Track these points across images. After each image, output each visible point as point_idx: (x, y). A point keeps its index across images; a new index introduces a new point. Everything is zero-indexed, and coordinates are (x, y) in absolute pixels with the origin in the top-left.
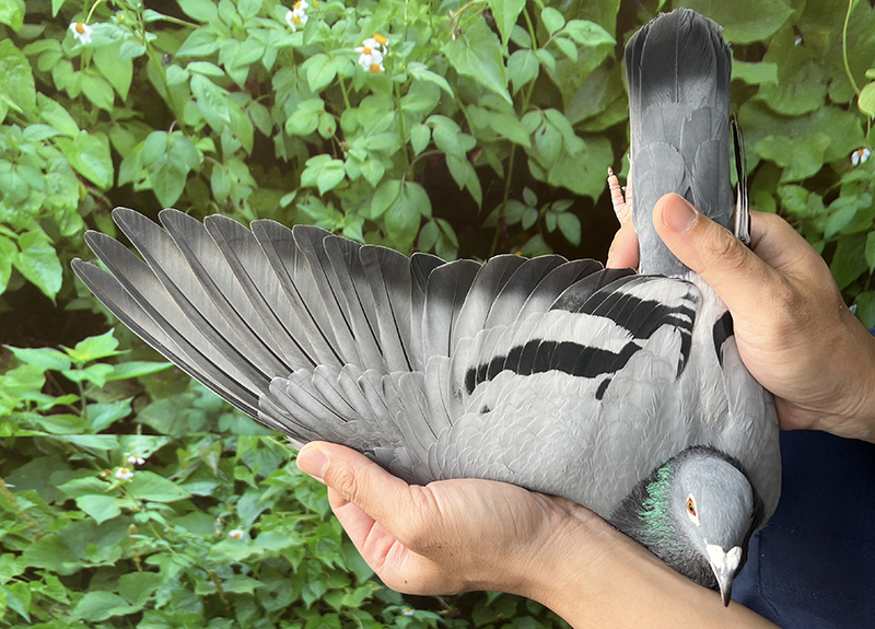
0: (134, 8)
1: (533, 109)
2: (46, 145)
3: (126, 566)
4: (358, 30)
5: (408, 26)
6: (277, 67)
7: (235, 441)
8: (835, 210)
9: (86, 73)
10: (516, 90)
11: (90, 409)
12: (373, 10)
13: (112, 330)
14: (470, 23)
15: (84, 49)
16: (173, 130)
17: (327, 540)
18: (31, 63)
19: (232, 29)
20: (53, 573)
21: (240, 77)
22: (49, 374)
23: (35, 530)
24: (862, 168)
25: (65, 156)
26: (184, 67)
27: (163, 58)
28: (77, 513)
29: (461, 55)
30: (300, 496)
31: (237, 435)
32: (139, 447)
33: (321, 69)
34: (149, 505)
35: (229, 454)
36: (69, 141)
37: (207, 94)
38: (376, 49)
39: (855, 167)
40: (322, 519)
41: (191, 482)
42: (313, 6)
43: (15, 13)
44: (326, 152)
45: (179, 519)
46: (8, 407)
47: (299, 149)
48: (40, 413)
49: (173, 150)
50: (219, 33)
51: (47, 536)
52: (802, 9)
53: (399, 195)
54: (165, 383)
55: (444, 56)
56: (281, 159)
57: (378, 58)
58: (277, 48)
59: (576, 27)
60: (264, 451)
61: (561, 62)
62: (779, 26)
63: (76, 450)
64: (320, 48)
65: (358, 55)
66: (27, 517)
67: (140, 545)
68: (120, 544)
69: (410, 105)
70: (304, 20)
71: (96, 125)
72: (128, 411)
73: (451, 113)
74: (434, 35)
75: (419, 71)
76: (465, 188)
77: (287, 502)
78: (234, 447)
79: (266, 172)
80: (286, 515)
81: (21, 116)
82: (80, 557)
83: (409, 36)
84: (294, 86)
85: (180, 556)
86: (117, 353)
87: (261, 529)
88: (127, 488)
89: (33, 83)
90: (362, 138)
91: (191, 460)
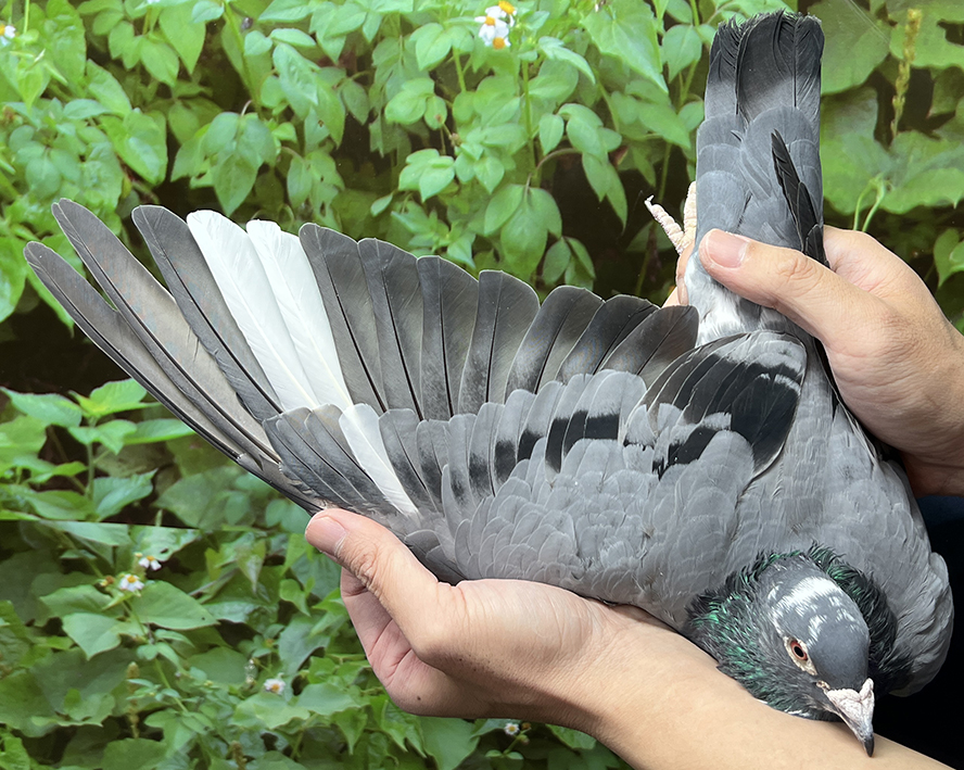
1: (694, 100)
2: (89, 125)
3: (118, 727)
6: (380, 38)
7: (285, 541)
9: (148, 38)
10: (672, 75)
11: (99, 483)
15: (150, 9)
16: (250, 110)
18: (84, 25)
20: (16, 733)
21: (334, 48)
22: (51, 431)
23: (2, 664)
25: (110, 140)
26: (267, 35)
27: (243, 23)
28: (62, 639)
29: (605, 30)
31: (288, 532)
32: (157, 543)
33: (433, 43)
34: (160, 634)
35: (274, 560)
36: (113, 120)
37: (293, 69)
38: (501, 19)
41: (221, 601)
44: (433, 147)
45: (195, 657)
47: (399, 141)
48: (33, 487)
49: (243, 137)
51: (16, 674)
53: (520, 206)
54: (201, 451)
55: (583, 30)
56: (377, 152)
57: (502, 30)
58: (381, 14)
63: (71, 544)
64: (433, 17)
65: (479, 26)
67: (139, 695)
68: (114, 693)
69: (540, 89)
71: (152, 102)
72: (148, 490)
73: (591, 101)
74: (572, 5)
75: (552, 48)
76: (606, 198)
77: (347, 641)
78: (282, 550)
79: (357, 169)
80: (345, 660)
81: (64, 89)
82: (56, 709)
83: (541, 5)
84: (400, 61)
85: (193, 717)
86: (143, 405)
87: (309, 679)
88: (132, 606)
89: (83, 48)
90: (479, 129)
91: (224, 566)
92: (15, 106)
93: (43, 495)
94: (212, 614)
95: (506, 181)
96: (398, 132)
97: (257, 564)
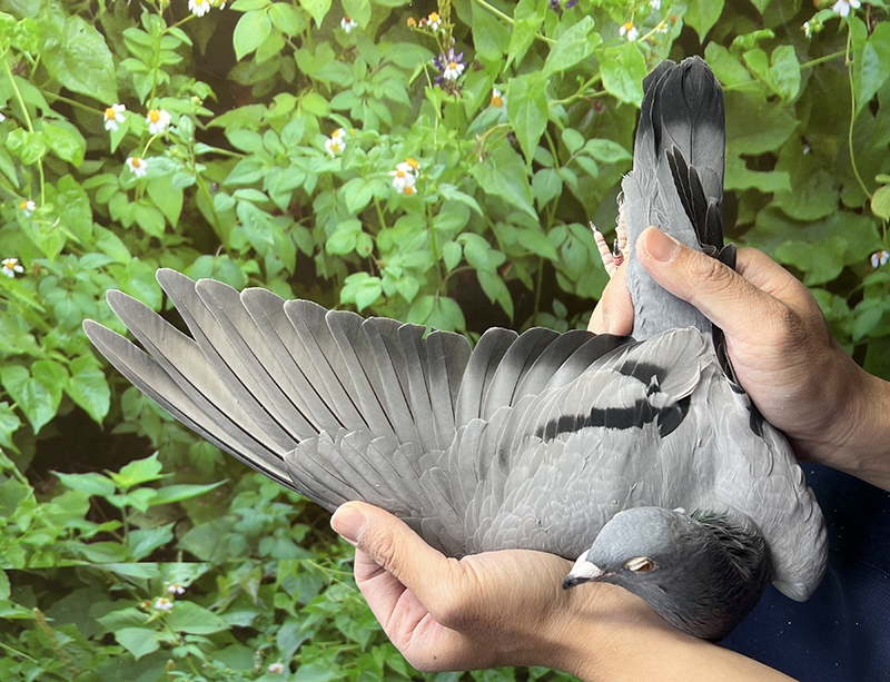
0: (186, 142)
1: (559, 225)
2: (100, 272)
4: (392, 155)
5: (438, 149)
6: (317, 192)
7: (275, 566)
8: (860, 313)
9: (139, 204)
10: (541, 207)
11: (133, 535)
12: (405, 136)
13: (156, 454)
14: (495, 146)
15: (139, 182)
16: (222, 252)
17: (369, 673)
18: (89, 196)
19: (275, 157)
21: (283, 201)
22: (93, 500)
23: (73, 668)
24: (882, 271)
25: (117, 284)
26: (231, 194)
27: (212, 187)
28: (115, 648)
29: (488, 175)
30: (340, 624)
31: (277, 560)
32: (180, 575)
33: (359, 192)
34: (188, 638)
35: (268, 580)
36: (118, 268)
37: (253, 219)
38: (409, 172)
39: (876, 269)
40: (363, 650)
41: (230, 612)
42: (350, 134)
43: (77, 150)
44: (364, 270)
45: (216, 653)
46: (52, 536)
47: (338, 267)
48: (83, 541)
49: (219, 273)
50: (264, 161)
51: (84, 674)
52: (807, 119)
53: (433, 310)
54: (207, 506)
55: (472, 177)
56: (322, 277)
57: (410, 181)
58: (318, 173)
59: (595, 146)
60: (304, 575)
61: (582, 179)
62: (788, 137)
63: (116, 580)
64: (356, 173)
65: (392, 178)
66: (65, 653)
69: (443, 223)
70: (342, 147)
71: (147, 251)
72: (170, 537)
73: (481, 230)
74: (463, 158)
75: (449, 192)
76: (497, 302)
77: (328, 632)
78: (274, 573)
79: (308, 290)
80: (327, 646)
81: (78, 246)
83: (439, 160)
84: (334, 209)
86: (160, 476)
87: (302, 661)
88: (166, 620)
89: (90, 215)
90: (397, 256)
91: (232, 588)
92: (41, 262)
93: (91, 546)
94: (226, 622)
95: (421, 293)
96: (336, 261)
97: (256, 584)
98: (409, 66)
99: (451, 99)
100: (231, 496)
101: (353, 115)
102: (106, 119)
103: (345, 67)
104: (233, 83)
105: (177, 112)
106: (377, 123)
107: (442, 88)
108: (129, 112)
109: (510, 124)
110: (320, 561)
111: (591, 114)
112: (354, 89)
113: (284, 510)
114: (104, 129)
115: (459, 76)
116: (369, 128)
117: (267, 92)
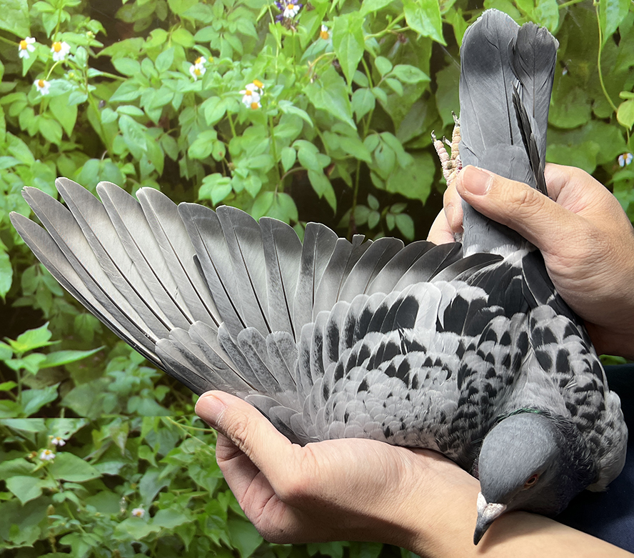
0: (81, 67)
1: (372, 133)
2: (9, 172)
3: (42, 545)
4: (242, 77)
5: (278, 73)
6: (182, 108)
7: (140, 422)
9: (43, 117)
10: (359, 118)
11: (25, 394)
12: (253, 62)
13: (47, 324)
14: (323, 70)
15: (43, 99)
16: (106, 157)
17: (215, 517)
18: (4, 111)
19: (150, 80)
21: (155, 116)
24: (627, 169)
25: (23, 181)
26: (114, 109)
27: (100, 103)
28: (6, 494)
29: (317, 93)
30: (192, 473)
31: (142, 416)
32: (62, 429)
33: (215, 108)
34: (67, 486)
35: (134, 434)
36: (24, 168)
37: (131, 130)
38: (255, 91)
39: (622, 168)
40: (211, 496)
41: (102, 462)
42: (209, 61)
44: (218, 172)
45: (89, 498)
47: (197, 169)
49: (103, 174)
50: (141, 83)
53: (273, 202)
54: (87, 369)
55: (305, 95)
56: (184, 178)
57: (256, 98)
58: (183, 93)
59: (400, 70)
60: (164, 430)
61: (391, 96)
63: (9, 433)
64: (214, 92)
65: (242, 96)
68: (40, 525)
69: (281, 132)
70: (203, 72)
72: (55, 396)
73: (311, 137)
74: (297, 80)
75: (287, 107)
76: (323, 196)
77: (182, 480)
78: (139, 428)
79: (173, 188)
80: (181, 493)
82: (5, 539)
83: (279, 82)
84: (195, 122)
85: (90, 537)
86: (50, 343)
87: (160, 507)
88: (49, 469)
89: (4, 125)
90: (245, 159)
91: (104, 440)
94: (98, 471)
95: (263, 190)
96: (197, 164)
97: (124, 437)
98: (257, 7)
99: (289, 33)
100: (106, 361)
101: (212, 46)
102: (20, 49)
103: (207, 8)
104: (119, 21)
105: (75, 43)
106: (231, 52)
107: (282, 24)
108: (38, 44)
109: (335, 53)
110: (177, 418)
111: (397, 45)
112: (214, 25)
113: (149, 373)
114: (18, 57)
115: (295, 16)
116: (224, 56)
117: (145, 27)
